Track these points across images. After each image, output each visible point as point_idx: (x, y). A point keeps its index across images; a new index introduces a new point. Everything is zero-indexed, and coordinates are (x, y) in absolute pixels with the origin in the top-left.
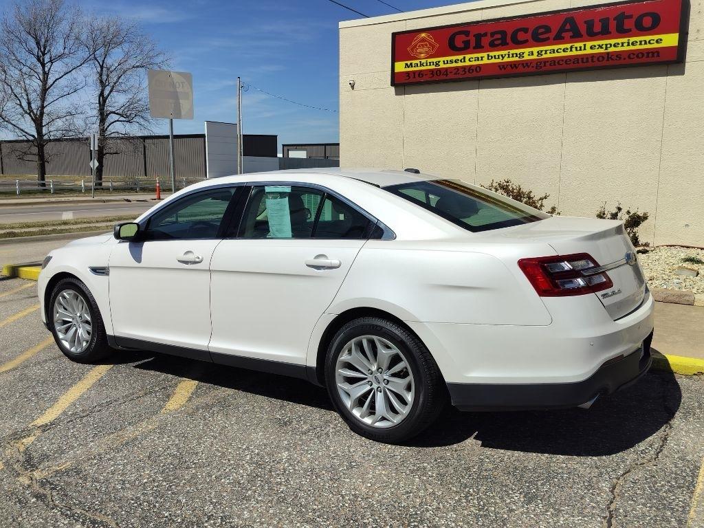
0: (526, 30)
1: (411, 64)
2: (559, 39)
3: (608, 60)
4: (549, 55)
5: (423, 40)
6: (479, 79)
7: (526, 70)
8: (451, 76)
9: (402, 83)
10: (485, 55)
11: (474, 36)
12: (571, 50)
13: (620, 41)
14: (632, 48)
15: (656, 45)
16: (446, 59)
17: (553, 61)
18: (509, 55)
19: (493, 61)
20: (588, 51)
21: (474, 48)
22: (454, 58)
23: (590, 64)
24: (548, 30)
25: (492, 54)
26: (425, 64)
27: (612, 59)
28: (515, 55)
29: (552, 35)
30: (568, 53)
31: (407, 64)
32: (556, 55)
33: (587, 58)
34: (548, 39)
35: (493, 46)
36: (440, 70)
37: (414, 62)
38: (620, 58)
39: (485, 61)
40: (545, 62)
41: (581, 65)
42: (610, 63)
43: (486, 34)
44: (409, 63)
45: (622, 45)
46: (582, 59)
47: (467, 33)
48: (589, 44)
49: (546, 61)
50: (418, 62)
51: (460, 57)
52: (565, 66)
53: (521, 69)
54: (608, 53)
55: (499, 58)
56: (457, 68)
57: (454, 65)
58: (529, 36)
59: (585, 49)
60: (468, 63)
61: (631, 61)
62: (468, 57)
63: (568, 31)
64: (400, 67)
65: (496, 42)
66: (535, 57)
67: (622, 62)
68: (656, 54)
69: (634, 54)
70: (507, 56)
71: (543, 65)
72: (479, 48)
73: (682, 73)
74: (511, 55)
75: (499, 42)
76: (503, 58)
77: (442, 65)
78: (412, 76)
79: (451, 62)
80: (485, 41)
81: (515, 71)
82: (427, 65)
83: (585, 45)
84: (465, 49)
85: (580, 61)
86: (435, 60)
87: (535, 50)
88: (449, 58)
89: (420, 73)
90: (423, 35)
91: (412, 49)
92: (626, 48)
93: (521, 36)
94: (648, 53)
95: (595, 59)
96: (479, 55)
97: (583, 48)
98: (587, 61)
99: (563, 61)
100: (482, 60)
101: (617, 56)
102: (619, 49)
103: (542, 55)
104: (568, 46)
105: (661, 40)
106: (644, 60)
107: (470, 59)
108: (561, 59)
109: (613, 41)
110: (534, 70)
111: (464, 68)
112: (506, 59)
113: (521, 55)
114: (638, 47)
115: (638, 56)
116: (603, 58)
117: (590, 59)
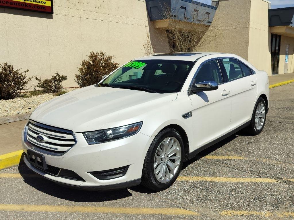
3: (26, 6)
14: (35, 3)
15: (43, 4)
33: (16, 3)
38: (31, 7)
41: (14, 6)
42: (26, 8)
52: (6, 5)
54: (25, 3)
61: (35, 9)
67: (31, 9)
68: (44, 8)
69: (36, 6)
73: (52, 18)
85: (13, 4)
92: (32, 3)
94: (41, 7)
98: (17, 5)
101: (29, 5)
102: (30, 2)
106: (40, 10)
114: (37, 3)
115: (37, 7)
116: (24, 5)
117: (18, 4)
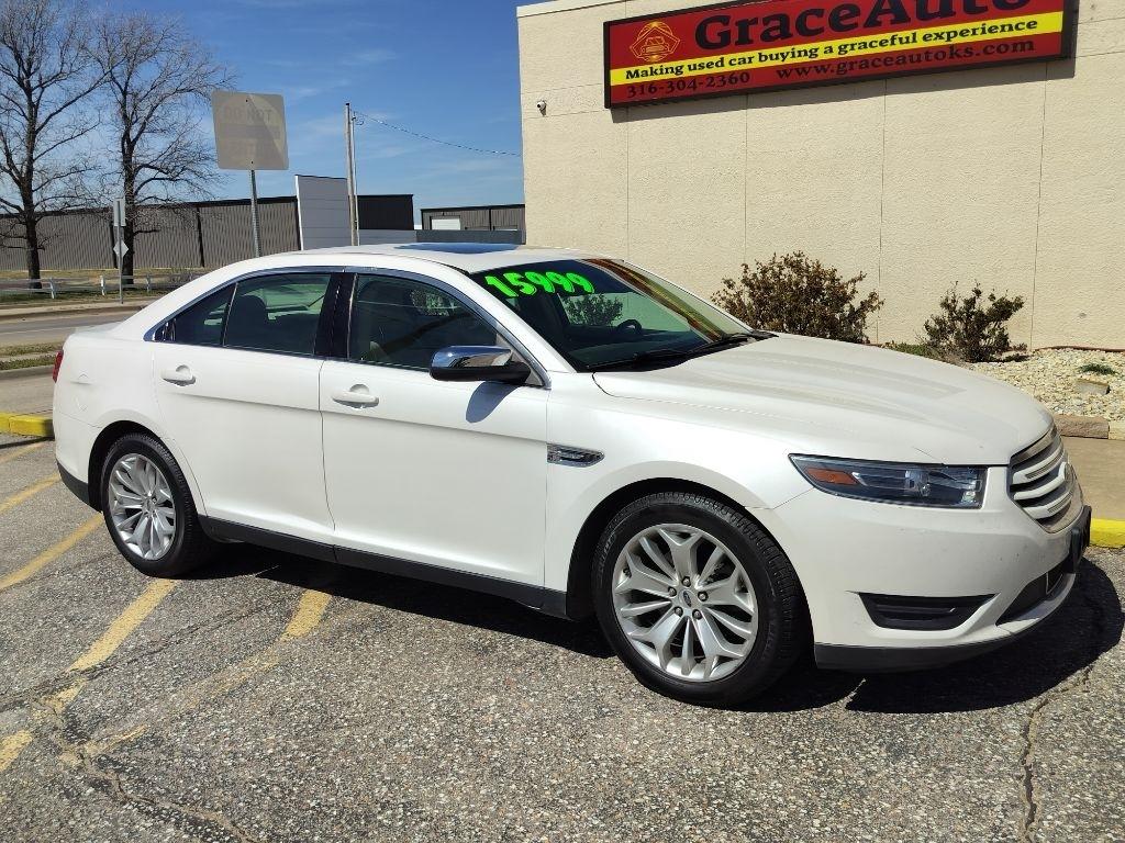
0: (819, 13)
1: (636, 72)
2: (873, 25)
3: (951, 57)
4: (857, 52)
5: (655, 33)
6: (746, 93)
7: (822, 76)
8: (700, 90)
9: (622, 103)
10: (755, 54)
11: (737, 24)
12: (893, 44)
13: (969, 26)
14: (989, 36)
15: (1027, 32)
16: (691, 62)
17: (864, 61)
18: (793, 53)
19: (769, 63)
20: (920, 44)
21: (737, 43)
22: (706, 60)
23: (924, 64)
24: (855, 11)
25: (766, 52)
26: (659, 72)
27: (959, 56)
28: (803, 53)
29: (861, 20)
30: (888, 48)
31: (629, 72)
32: (869, 51)
33: (919, 55)
34: (856, 25)
35: (768, 40)
36: (683, 81)
37: (641, 68)
38: (971, 53)
39: (756, 64)
40: (852, 63)
41: (909, 66)
42: (958, 62)
43: (755, 21)
44: (633, 69)
45: (974, 33)
46: (911, 56)
47: (725, 20)
48: (921, 33)
49: (853, 61)
50: (647, 68)
51: (715, 59)
52: (883, 69)
53: (813, 76)
54: (952, 47)
55: (777, 58)
56: (711, 77)
57: (706, 71)
58: (824, 22)
59: (914, 40)
60: (727, 68)
61: (987, 58)
62: (727, 58)
63: (887, 12)
64: (619, 77)
65: (772, 34)
66: (835, 55)
67: (974, 59)
68: (1027, 46)
69: (992, 47)
70: (790, 55)
71: (848, 67)
72: (745, 43)
73: (1071, 75)
74: (797, 54)
75: (778, 32)
76: (784, 58)
77: (686, 73)
78: (638, 91)
79: (701, 66)
80: (755, 32)
81: (804, 78)
82: (662, 73)
83: (914, 35)
84: (723, 45)
85: (908, 59)
86: (674, 64)
87: (835, 44)
88: (697, 61)
89: (652, 86)
90: (655, 24)
91: (638, 48)
92: (979, 37)
93: (812, 23)
94: (1015, 45)
95: (931, 56)
96: (746, 55)
97: (911, 39)
98: (919, 61)
99: (879, 60)
100: (750, 62)
101: (966, 51)
102: (970, 39)
103: (846, 52)
104: (888, 36)
105: (1035, 23)
106: (1009, 55)
107: (732, 62)
108: (877, 57)
109: (959, 27)
110: (834, 75)
111: (722, 76)
112: (789, 60)
113: (813, 53)
114: (998, 35)
115: (999, 50)
116: (944, 53)
117: (923, 57)
